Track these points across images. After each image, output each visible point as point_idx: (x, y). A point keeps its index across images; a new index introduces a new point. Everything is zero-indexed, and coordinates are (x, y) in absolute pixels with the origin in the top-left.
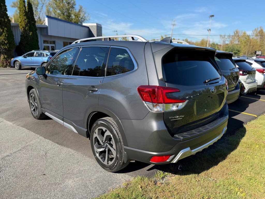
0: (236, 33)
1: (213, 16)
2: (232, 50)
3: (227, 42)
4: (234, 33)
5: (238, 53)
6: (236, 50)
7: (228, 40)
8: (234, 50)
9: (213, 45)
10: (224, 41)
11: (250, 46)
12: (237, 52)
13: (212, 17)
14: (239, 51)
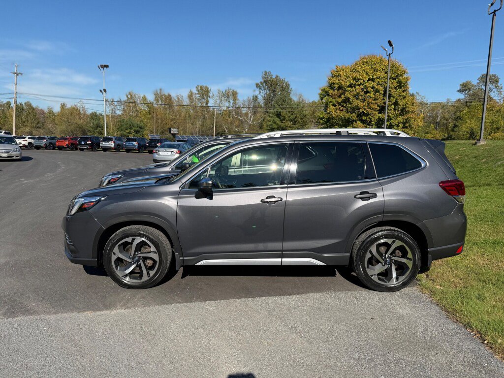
0: (129, 96)
1: (107, 66)
2: (130, 126)
3: (118, 112)
4: (127, 96)
5: (141, 130)
6: (136, 125)
7: (119, 108)
8: (133, 126)
9: (94, 117)
10: (113, 111)
11: (158, 119)
12: (138, 129)
13: (105, 68)
14: (141, 128)
